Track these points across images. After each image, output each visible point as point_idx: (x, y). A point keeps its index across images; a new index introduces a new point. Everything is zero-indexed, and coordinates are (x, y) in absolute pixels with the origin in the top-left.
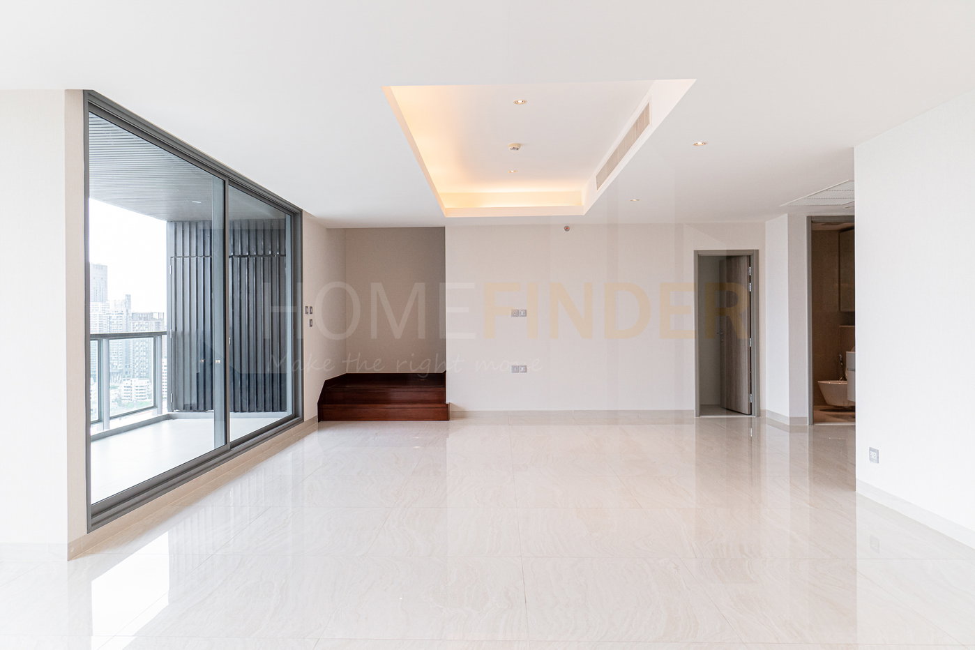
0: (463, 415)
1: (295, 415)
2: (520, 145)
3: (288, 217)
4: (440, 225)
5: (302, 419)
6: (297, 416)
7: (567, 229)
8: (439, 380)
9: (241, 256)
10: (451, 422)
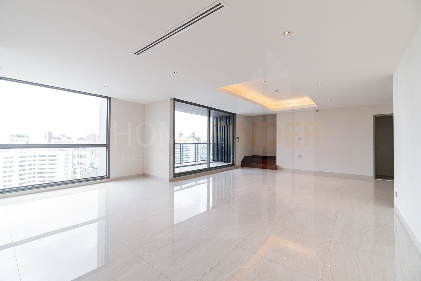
0: (281, 169)
1: (233, 164)
2: (278, 91)
3: (232, 115)
4: (275, 113)
5: (235, 165)
6: (234, 164)
7: (317, 111)
8: (275, 158)
9: (228, 125)
10: (278, 170)
